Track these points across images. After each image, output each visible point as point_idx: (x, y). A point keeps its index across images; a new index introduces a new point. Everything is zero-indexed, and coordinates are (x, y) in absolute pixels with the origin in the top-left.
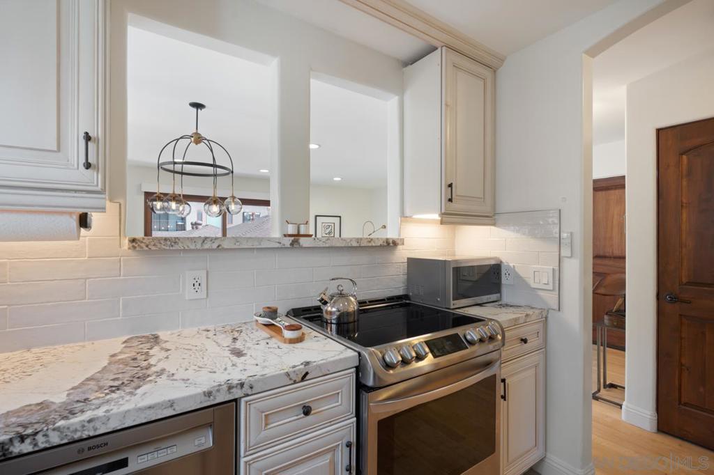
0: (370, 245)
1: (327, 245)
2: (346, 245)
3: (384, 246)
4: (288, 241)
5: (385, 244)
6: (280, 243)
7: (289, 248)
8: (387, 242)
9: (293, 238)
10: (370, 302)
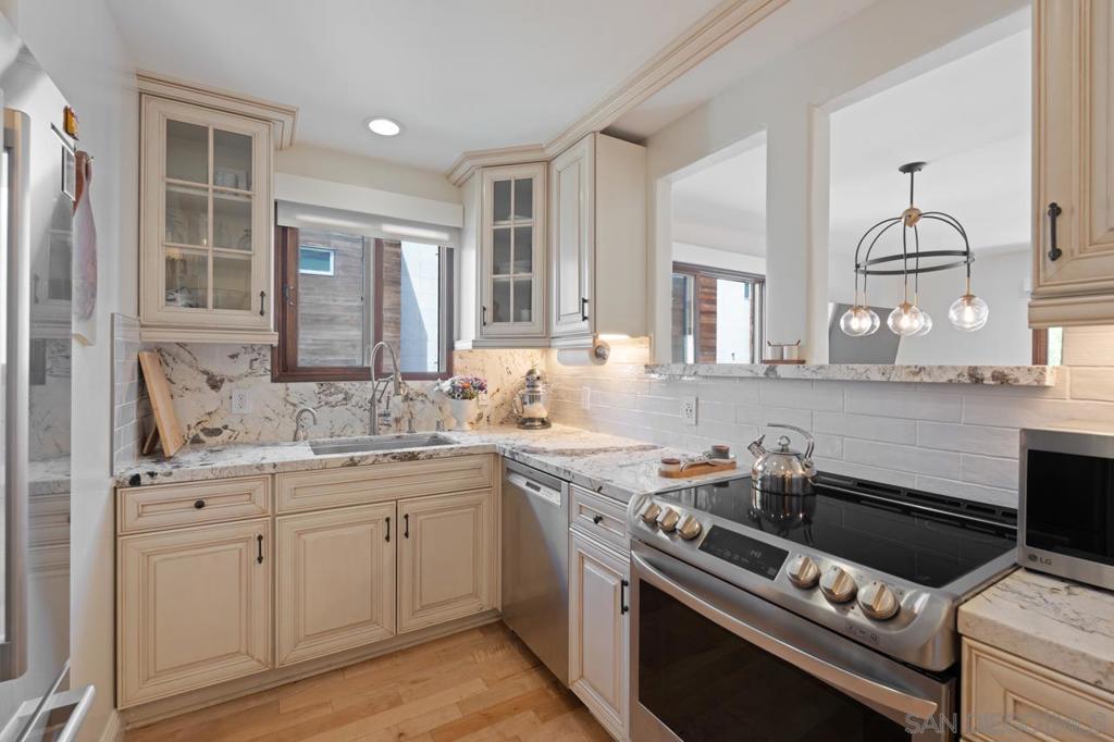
0: (917, 379)
1: (819, 377)
2: (856, 378)
3: (960, 384)
4: (761, 370)
5: (966, 380)
6: (752, 371)
7: (761, 378)
8: (971, 376)
9: (768, 365)
10: (909, 494)
